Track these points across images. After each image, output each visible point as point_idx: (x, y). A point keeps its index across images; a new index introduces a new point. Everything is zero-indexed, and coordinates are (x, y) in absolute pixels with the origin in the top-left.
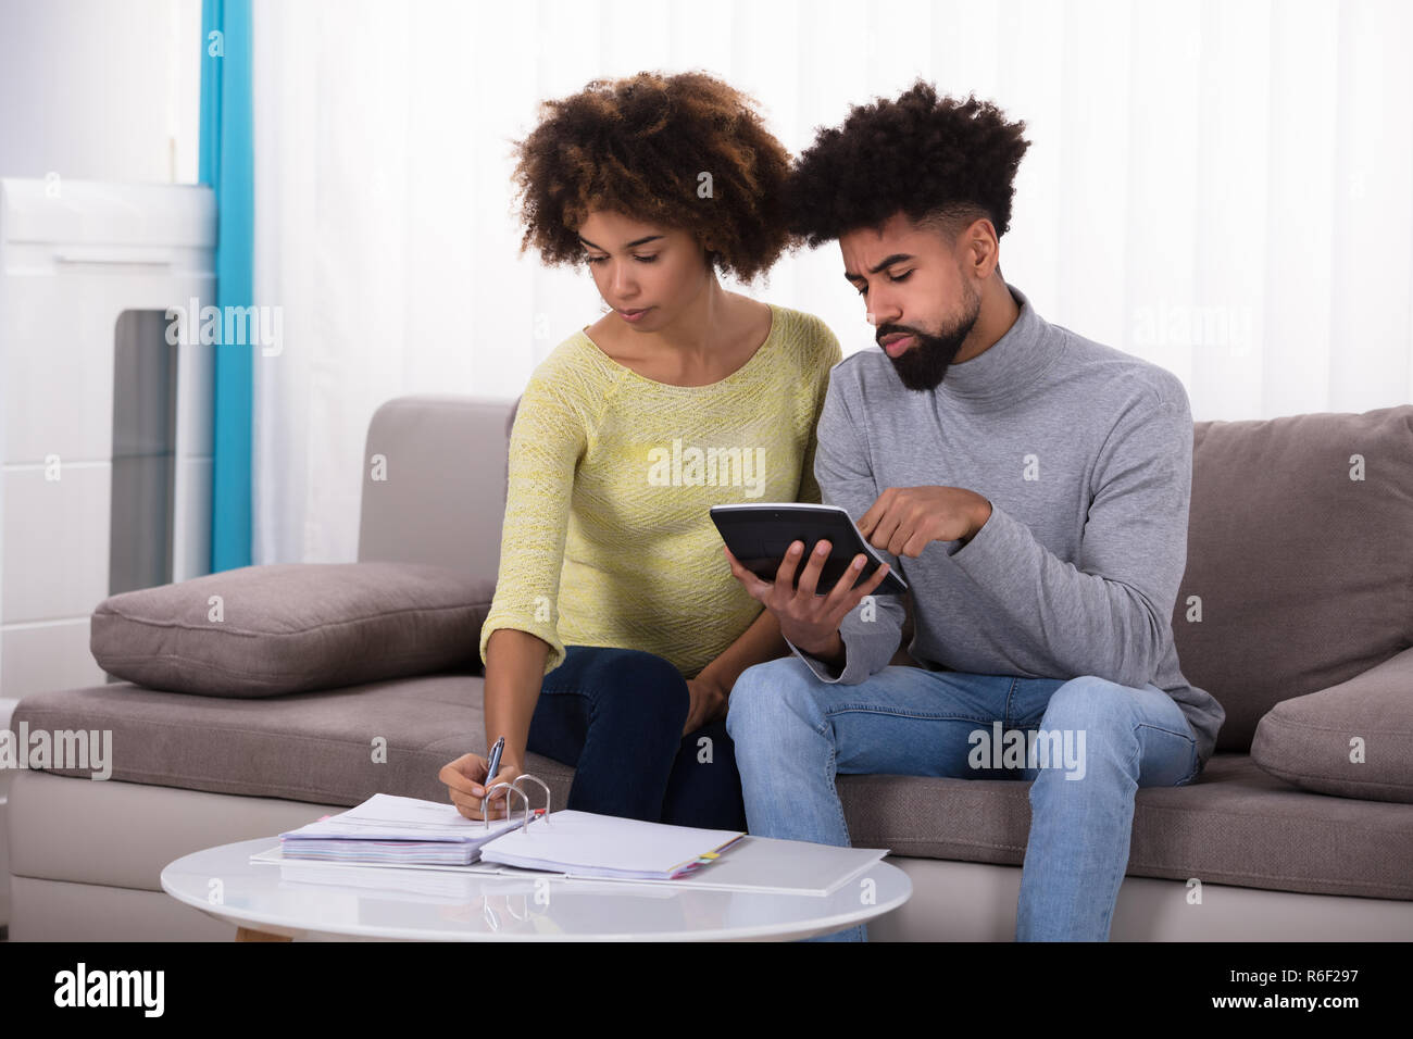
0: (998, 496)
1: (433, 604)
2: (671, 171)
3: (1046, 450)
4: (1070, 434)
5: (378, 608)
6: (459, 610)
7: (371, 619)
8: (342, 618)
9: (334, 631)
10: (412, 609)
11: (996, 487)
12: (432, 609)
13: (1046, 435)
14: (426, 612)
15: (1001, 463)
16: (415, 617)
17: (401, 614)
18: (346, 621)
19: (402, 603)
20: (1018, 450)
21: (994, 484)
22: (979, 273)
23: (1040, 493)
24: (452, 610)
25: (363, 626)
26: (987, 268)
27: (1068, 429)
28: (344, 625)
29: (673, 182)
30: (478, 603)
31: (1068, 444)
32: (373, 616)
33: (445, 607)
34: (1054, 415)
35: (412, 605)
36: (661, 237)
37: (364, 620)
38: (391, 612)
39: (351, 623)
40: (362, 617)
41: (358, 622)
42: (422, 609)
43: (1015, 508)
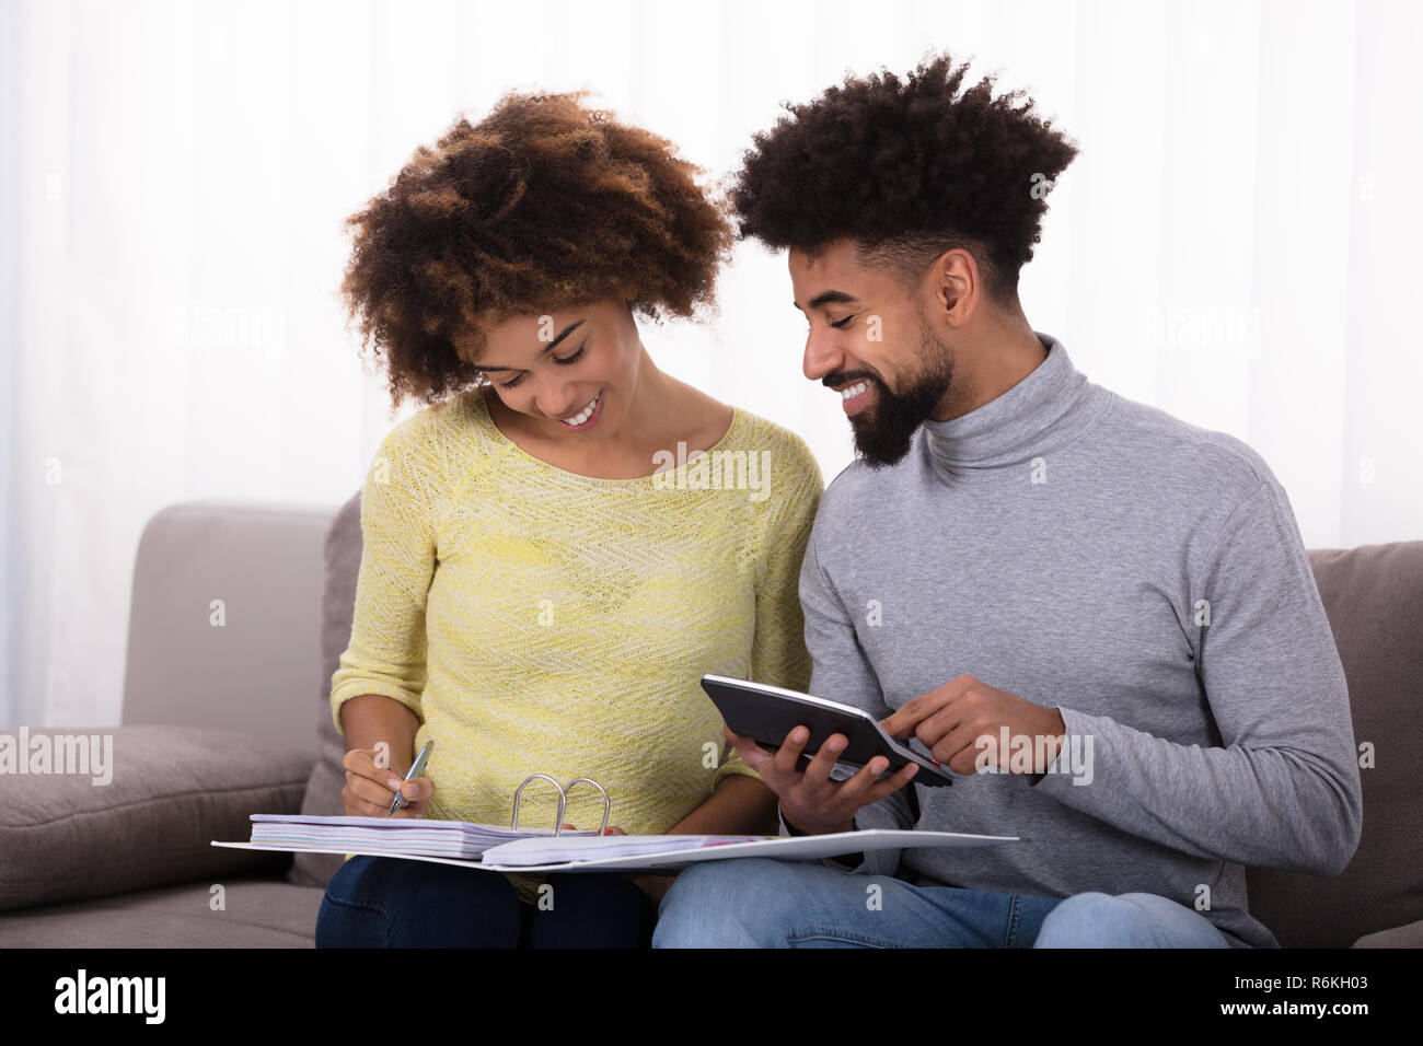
0: (1014, 597)
1: (223, 785)
2: (559, 239)
3: (1086, 536)
4: (1121, 516)
5: (150, 790)
6: (260, 792)
7: (140, 805)
8: (100, 804)
9: (90, 822)
10: (195, 792)
11: (1013, 584)
12: (221, 790)
13: (1087, 517)
14: (215, 795)
15: (1021, 554)
16: (200, 802)
17: (181, 798)
18: (107, 809)
19: (183, 783)
20: (1046, 534)
21: (1009, 581)
22: (951, 320)
23: (1074, 590)
24: (250, 793)
25: (129, 814)
26: (960, 313)
27: (1119, 510)
28: (102, 813)
29: (569, 251)
30: (283, 783)
31: (1119, 529)
32: (144, 801)
33: (239, 789)
34: (1100, 492)
35: (197, 786)
36: (580, 323)
37: (130, 807)
38: (167, 796)
39: (112, 811)
40: (129, 803)
41: (122, 809)
42: (208, 791)
43: (1037, 612)
